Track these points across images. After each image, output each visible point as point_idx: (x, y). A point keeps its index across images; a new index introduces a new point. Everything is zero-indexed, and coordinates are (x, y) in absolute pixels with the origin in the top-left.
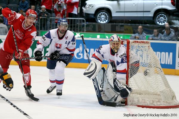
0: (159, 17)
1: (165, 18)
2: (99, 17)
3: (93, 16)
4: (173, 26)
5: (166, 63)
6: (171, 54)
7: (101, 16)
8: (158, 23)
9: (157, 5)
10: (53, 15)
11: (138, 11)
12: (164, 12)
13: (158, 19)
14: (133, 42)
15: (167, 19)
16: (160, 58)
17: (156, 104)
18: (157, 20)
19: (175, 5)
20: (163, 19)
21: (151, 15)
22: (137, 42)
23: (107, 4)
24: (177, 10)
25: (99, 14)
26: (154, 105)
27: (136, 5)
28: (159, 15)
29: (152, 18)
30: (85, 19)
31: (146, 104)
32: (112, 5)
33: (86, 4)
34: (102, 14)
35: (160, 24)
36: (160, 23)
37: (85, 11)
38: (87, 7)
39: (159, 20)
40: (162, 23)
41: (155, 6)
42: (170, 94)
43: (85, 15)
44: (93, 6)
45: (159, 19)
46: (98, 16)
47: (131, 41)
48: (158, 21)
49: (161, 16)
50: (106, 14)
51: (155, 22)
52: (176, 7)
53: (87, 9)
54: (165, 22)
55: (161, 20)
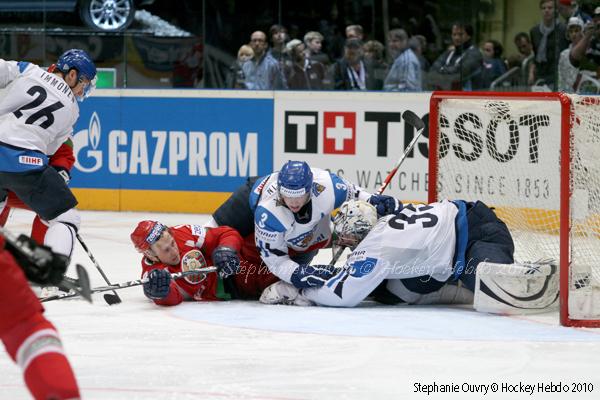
1: (121, 3)
4: (150, 31)
5: (233, 173)
6: (252, 139)
8: (96, 22)
13: (94, 7)
15: (128, 8)
16: (205, 155)
18: (92, 11)
20: (115, 5)
29: (74, 4)
35: (106, 26)
36: (103, 21)
39: (97, 10)
40: (110, 23)
45: (99, 8)
48: (97, 16)
51: (87, 20)
54: (120, 17)
55: (108, 11)
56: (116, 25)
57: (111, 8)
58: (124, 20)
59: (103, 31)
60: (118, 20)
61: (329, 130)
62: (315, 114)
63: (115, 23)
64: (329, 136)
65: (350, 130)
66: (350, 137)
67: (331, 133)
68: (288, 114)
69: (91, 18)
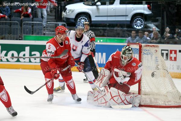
0: (136, 21)
1: (141, 22)
2: (79, 22)
3: (73, 21)
4: (149, 29)
7: (81, 20)
8: (135, 27)
9: (134, 9)
10: (34, 20)
11: (116, 15)
12: (141, 16)
13: (135, 23)
14: (145, 46)
15: (143, 23)
17: (167, 104)
18: (134, 24)
19: (151, 9)
20: (140, 22)
21: (129, 19)
22: (149, 46)
23: (86, 9)
24: (153, 14)
25: (79, 19)
26: (165, 104)
27: (114, 10)
28: (136, 19)
29: (129, 22)
30: (66, 23)
31: (158, 104)
32: (92, 10)
33: (66, 9)
34: (82, 18)
35: (138, 28)
36: (137, 26)
37: (66, 16)
38: (68, 12)
39: (136, 24)
40: (139, 27)
41: (132, 11)
42: (177, 94)
43: (65, 20)
44: (73, 11)
46: (78, 20)
47: (143, 45)
48: (135, 25)
49: (138, 20)
50: (86, 18)
51: (133, 26)
52: (152, 12)
53: (68, 13)
54: (141, 25)
55: (138, 24)
56: (140, 28)
57: (139, 23)
58: (142, 26)
59: (137, 29)
60: (141, 26)
61: (171, 54)
62: (168, 50)
63: (140, 27)
64: (171, 56)
65: (175, 55)
66: (175, 56)
67: (172, 55)
68: (162, 50)
69: (134, 26)
